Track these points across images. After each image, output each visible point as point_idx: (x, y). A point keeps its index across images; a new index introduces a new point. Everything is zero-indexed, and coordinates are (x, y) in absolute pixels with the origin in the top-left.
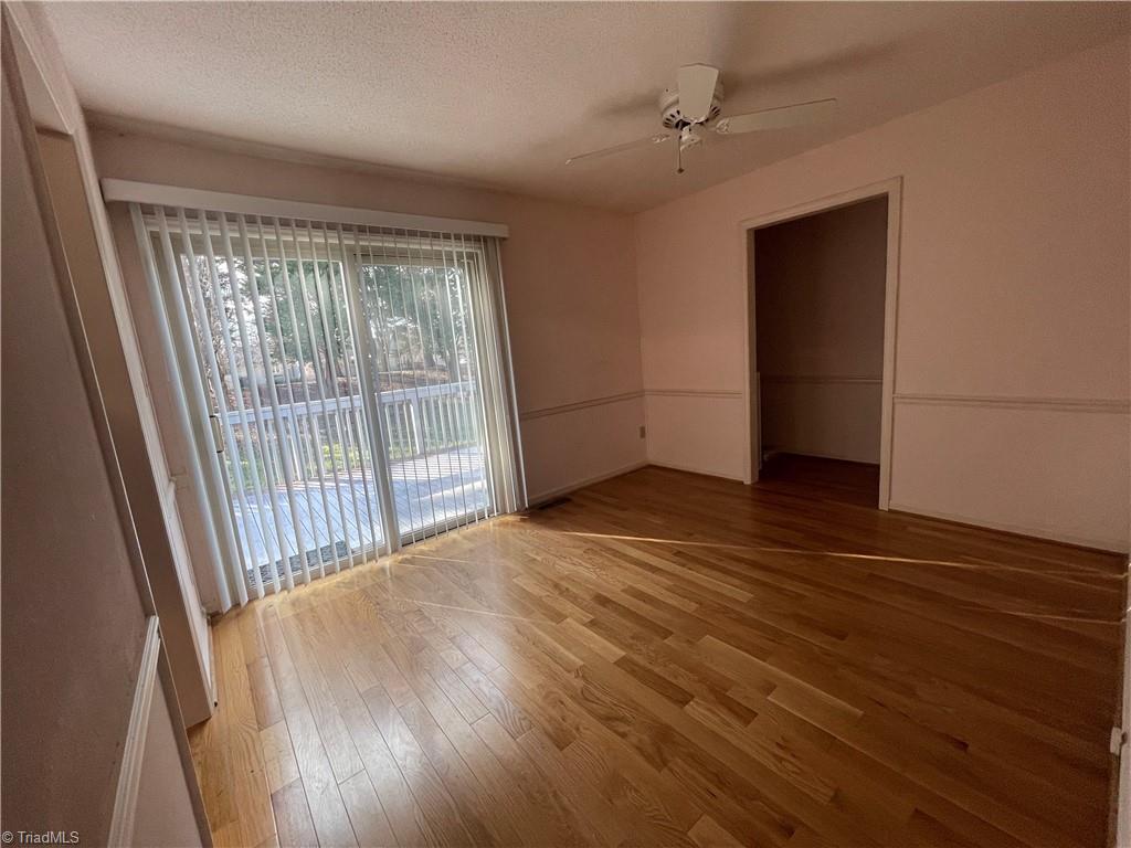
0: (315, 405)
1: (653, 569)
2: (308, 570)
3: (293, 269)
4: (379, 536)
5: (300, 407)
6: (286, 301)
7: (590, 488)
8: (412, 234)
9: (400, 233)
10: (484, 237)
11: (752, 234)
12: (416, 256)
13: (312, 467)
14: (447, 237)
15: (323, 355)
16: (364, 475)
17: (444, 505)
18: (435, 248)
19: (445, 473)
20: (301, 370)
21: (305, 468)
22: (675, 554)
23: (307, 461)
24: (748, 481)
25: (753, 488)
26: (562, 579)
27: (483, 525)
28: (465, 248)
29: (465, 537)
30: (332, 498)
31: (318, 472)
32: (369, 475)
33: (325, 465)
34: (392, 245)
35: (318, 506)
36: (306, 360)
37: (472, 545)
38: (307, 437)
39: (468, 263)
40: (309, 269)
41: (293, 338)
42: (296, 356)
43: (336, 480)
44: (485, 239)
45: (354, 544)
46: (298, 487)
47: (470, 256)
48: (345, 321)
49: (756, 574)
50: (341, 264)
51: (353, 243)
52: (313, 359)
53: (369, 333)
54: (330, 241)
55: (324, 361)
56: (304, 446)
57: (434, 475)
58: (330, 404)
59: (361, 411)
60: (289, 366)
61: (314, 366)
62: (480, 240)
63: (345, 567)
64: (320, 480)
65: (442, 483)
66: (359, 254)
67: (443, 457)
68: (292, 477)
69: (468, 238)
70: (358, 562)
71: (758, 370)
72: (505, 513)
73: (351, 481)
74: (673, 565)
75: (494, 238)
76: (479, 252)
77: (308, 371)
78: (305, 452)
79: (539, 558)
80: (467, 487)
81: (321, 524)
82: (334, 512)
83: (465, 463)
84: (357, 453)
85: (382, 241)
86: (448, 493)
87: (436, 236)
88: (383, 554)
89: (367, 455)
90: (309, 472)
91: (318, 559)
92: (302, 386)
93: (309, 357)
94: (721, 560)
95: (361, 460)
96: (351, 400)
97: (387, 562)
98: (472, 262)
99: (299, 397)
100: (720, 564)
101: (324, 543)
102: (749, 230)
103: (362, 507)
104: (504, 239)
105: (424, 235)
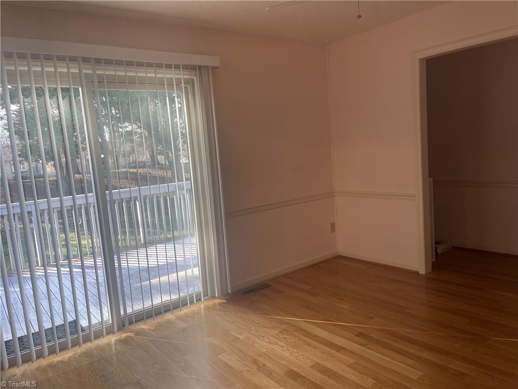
0: (55, 202)
1: (339, 348)
2: (46, 345)
3: (40, 93)
4: (107, 315)
5: (42, 203)
6: (33, 109)
7: (285, 276)
8: (140, 65)
9: (129, 64)
10: (199, 66)
11: (425, 62)
12: (142, 82)
13: (51, 253)
14: (169, 66)
15: (63, 155)
16: (95, 262)
17: (161, 289)
18: (158, 76)
19: (162, 261)
20: (44, 169)
21: (45, 254)
22: (357, 335)
23: (47, 248)
24: (422, 271)
25: (427, 277)
26: (260, 356)
27: (194, 308)
28: (183, 76)
29: (177, 318)
30: (67, 282)
31: (56, 257)
32: (100, 262)
33: (61, 251)
34: (123, 74)
35: (54, 288)
36: (47, 160)
37: (184, 325)
38: (47, 226)
39: (186, 88)
40: (53, 93)
41: (38, 141)
42: (40, 156)
43: (70, 266)
44: (200, 68)
45: (84, 323)
46: (40, 272)
47: (187, 82)
48: (82, 128)
49: (426, 355)
50: (80, 89)
51: (91, 72)
52: (53, 159)
53: (103, 137)
54: (72, 71)
55: (64, 160)
56: (45, 235)
57: (153, 262)
58: (67, 201)
59: (94, 206)
60: (33, 164)
61: (55, 165)
62: (196, 69)
63: (76, 343)
64: (57, 266)
65: (160, 270)
66: (96, 81)
67: (161, 247)
68: (34, 263)
69: (186, 67)
70: (87, 339)
71: (430, 177)
72: (213, 297)
73: (82, 267)
74: (355, 345)
75: (208, 67)
76: (195, 78)
77: (50, 169)
78: (46, 239)
79: (241, 337)
80: (182, 274)
81: (57, 306)
82: (68, 293)
83: (180, 252)
84: (90, 241)
85: (115, 71)
86: (164, 279)
87: (159, 66)
88: (110, 331)
89: (98, 241)
90: (48, 257)
91: (53, 336)
92: (44, 182)
93: (50, 157)
94: (395, 341)
95: (93, 247)
96: (86, 197)
97: (112, 339)
98: (189, 86)
99: (42, 194)
100: (396, 345)
101: (59, 321)
102: (421, 60)
103: (92, 290)
104: (216, 68)
105: (150, 65)
